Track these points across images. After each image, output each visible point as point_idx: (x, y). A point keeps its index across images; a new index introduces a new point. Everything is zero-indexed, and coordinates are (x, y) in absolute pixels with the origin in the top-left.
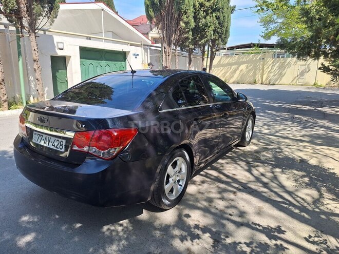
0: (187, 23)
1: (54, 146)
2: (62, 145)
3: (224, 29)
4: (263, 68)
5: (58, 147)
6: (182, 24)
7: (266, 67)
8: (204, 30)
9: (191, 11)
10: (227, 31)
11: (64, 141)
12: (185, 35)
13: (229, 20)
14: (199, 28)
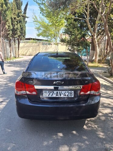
0: (9, 26)
1: (66, 95)
2: (72, 94)
3: (23, 31)
4: (39, 49)
5: (69, 95)
6: (7, 26)
7: (40, 49)
8: (16, 31)
9: (10, 21)
10: (25, 32)
11: (73, 92)
12: (8, 32)
13: (25, 27)
14: (14, 29)
